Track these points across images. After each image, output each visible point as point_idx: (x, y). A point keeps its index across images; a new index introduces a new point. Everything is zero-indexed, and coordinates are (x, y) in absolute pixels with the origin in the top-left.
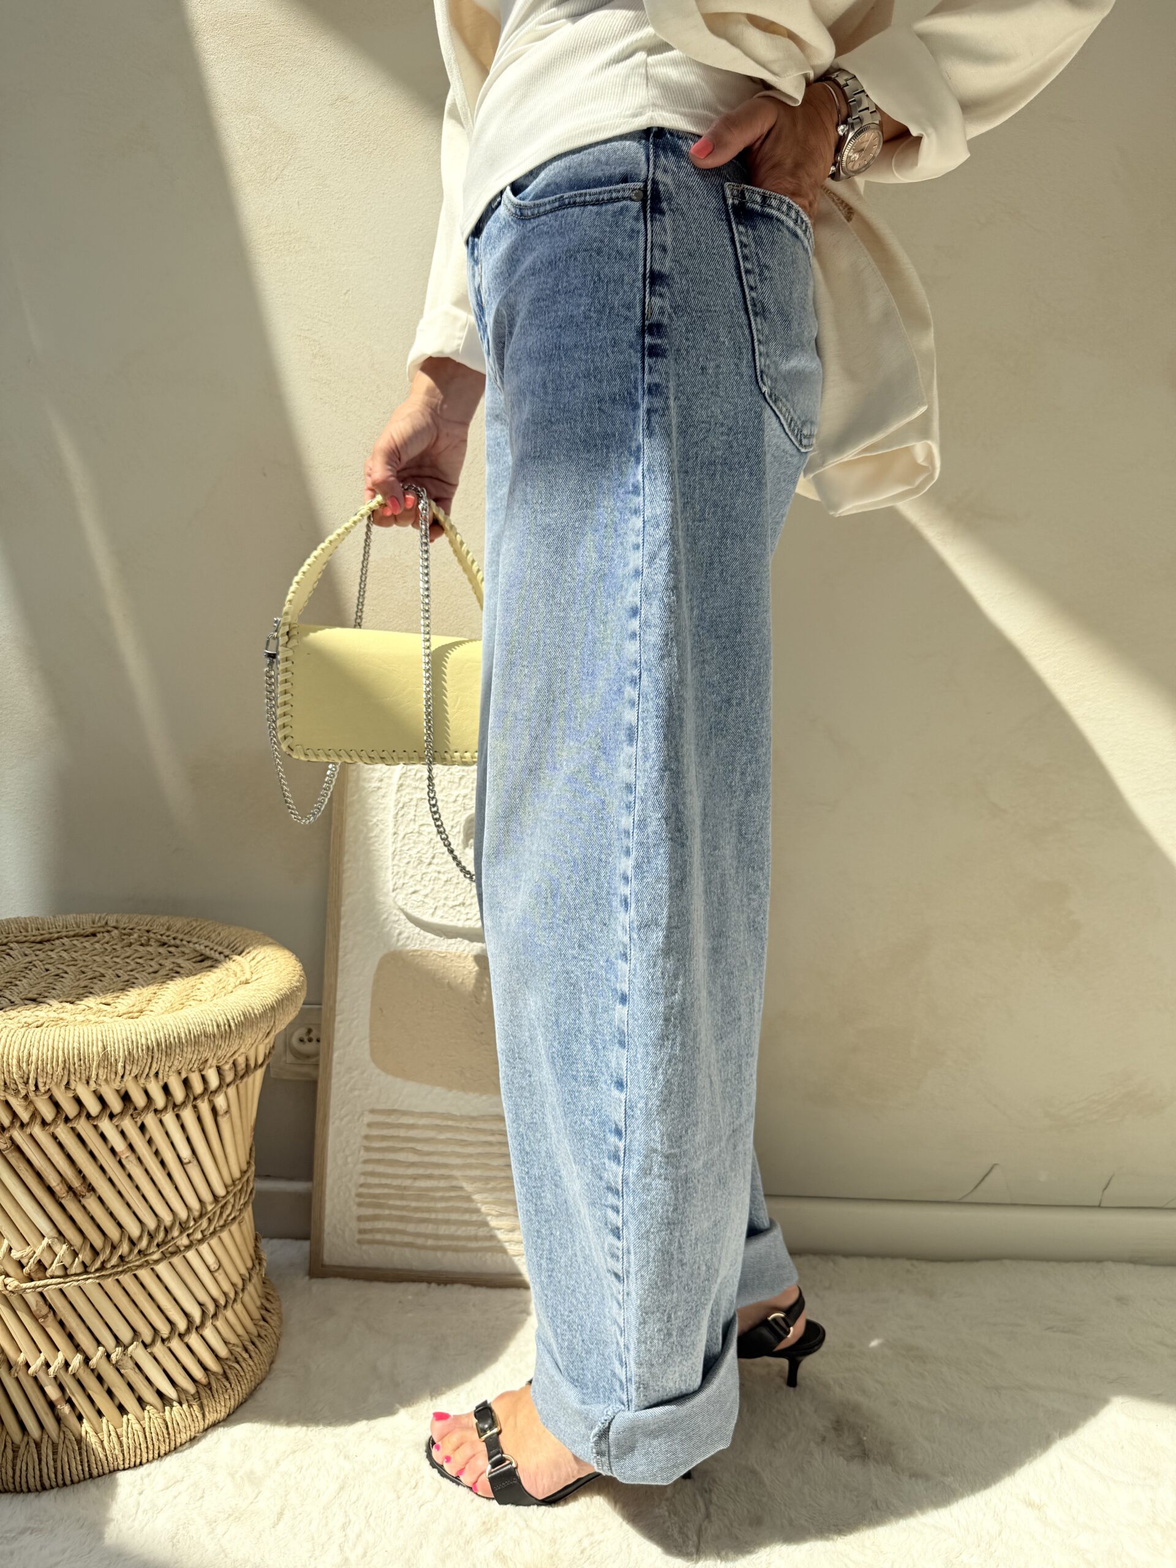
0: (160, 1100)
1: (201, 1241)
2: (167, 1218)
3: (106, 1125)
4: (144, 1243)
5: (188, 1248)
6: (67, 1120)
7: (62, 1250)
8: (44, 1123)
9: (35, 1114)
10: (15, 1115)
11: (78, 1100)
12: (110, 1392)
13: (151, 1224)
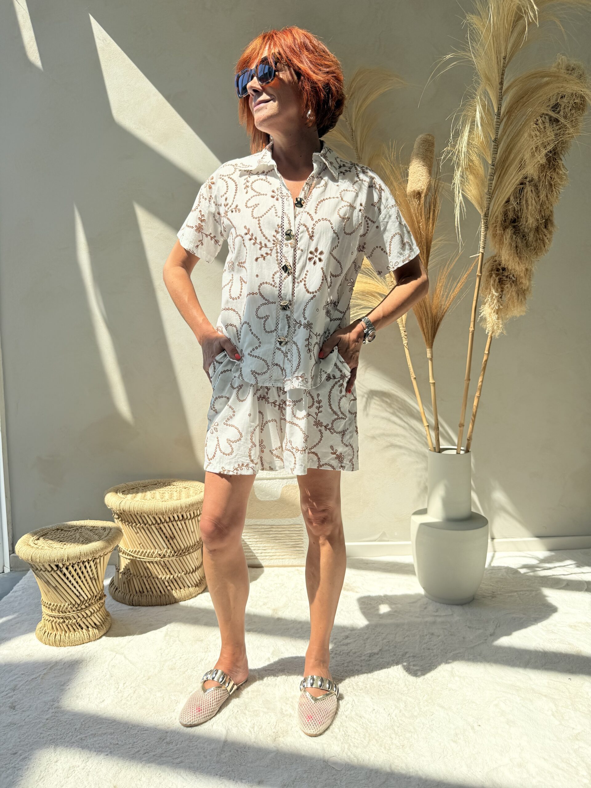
0: (189, 517)
1: (195, 551)
2: (189, 545)
3: (179, 523)
4: (185, 550)
5: (192, 552)
6: (171, 521)
7: (169, 551)
8: (167, 522)
9: (165, 520)
10: (161, 520)
11: (174, 517)
12: (178, 584)
13: (186, 546)
